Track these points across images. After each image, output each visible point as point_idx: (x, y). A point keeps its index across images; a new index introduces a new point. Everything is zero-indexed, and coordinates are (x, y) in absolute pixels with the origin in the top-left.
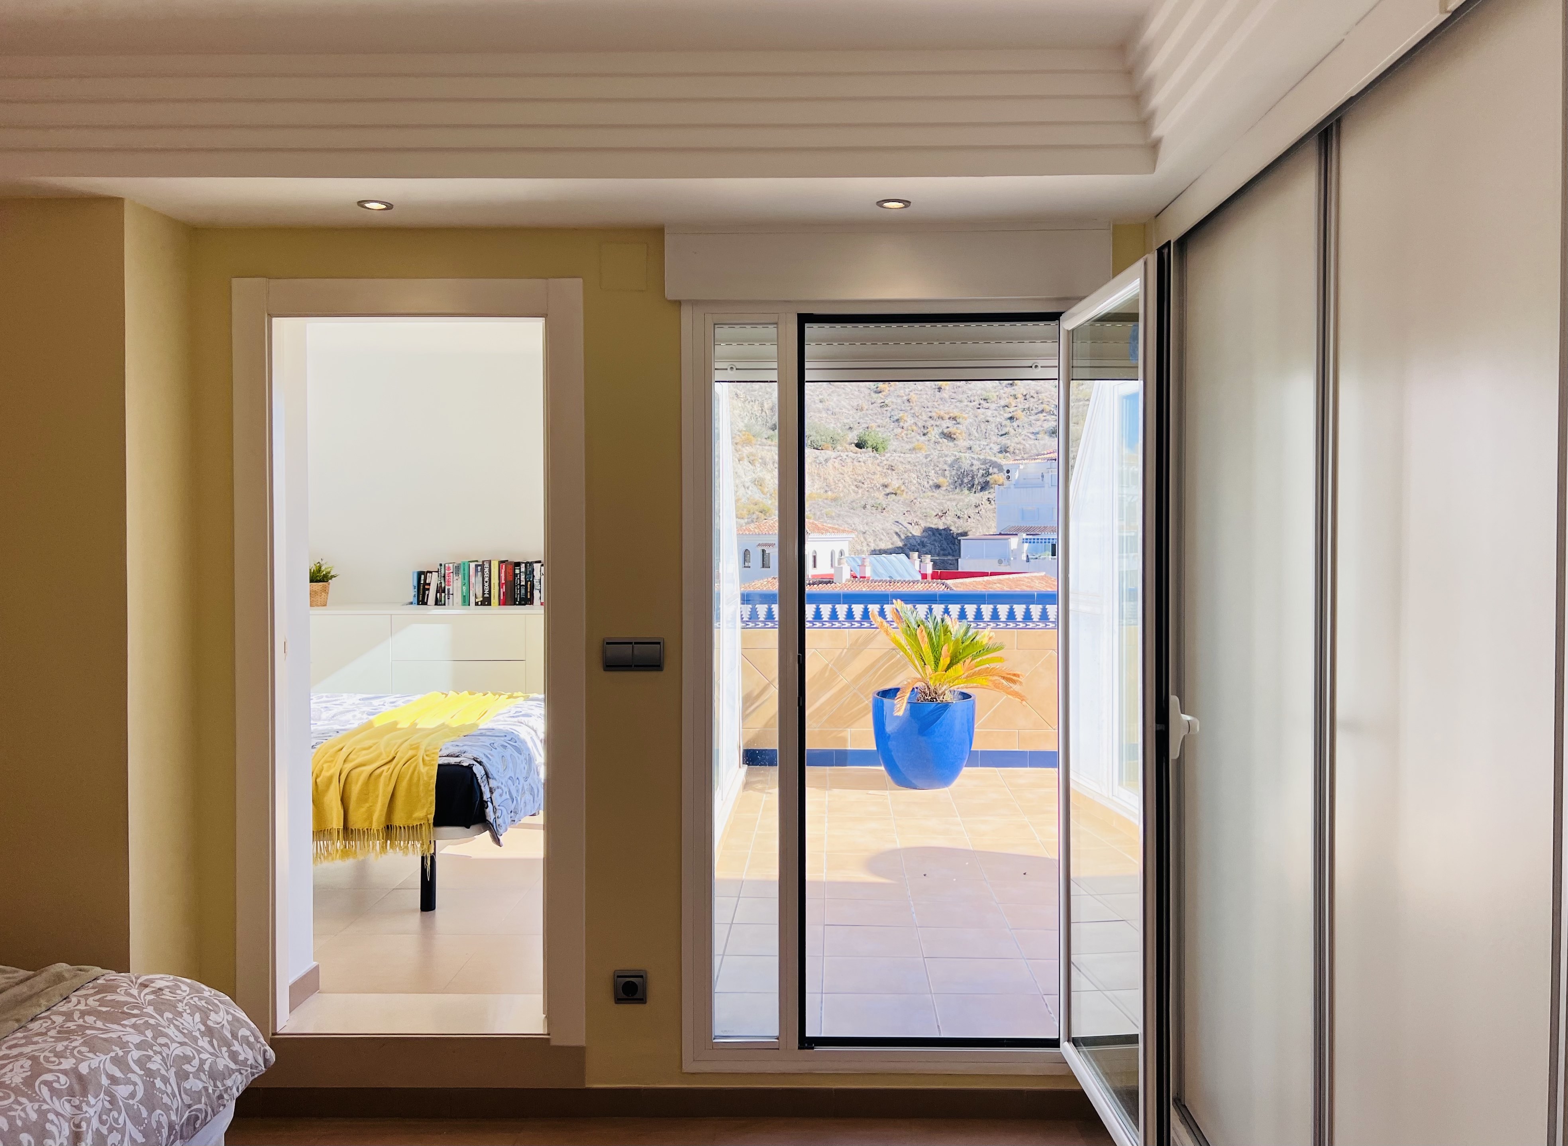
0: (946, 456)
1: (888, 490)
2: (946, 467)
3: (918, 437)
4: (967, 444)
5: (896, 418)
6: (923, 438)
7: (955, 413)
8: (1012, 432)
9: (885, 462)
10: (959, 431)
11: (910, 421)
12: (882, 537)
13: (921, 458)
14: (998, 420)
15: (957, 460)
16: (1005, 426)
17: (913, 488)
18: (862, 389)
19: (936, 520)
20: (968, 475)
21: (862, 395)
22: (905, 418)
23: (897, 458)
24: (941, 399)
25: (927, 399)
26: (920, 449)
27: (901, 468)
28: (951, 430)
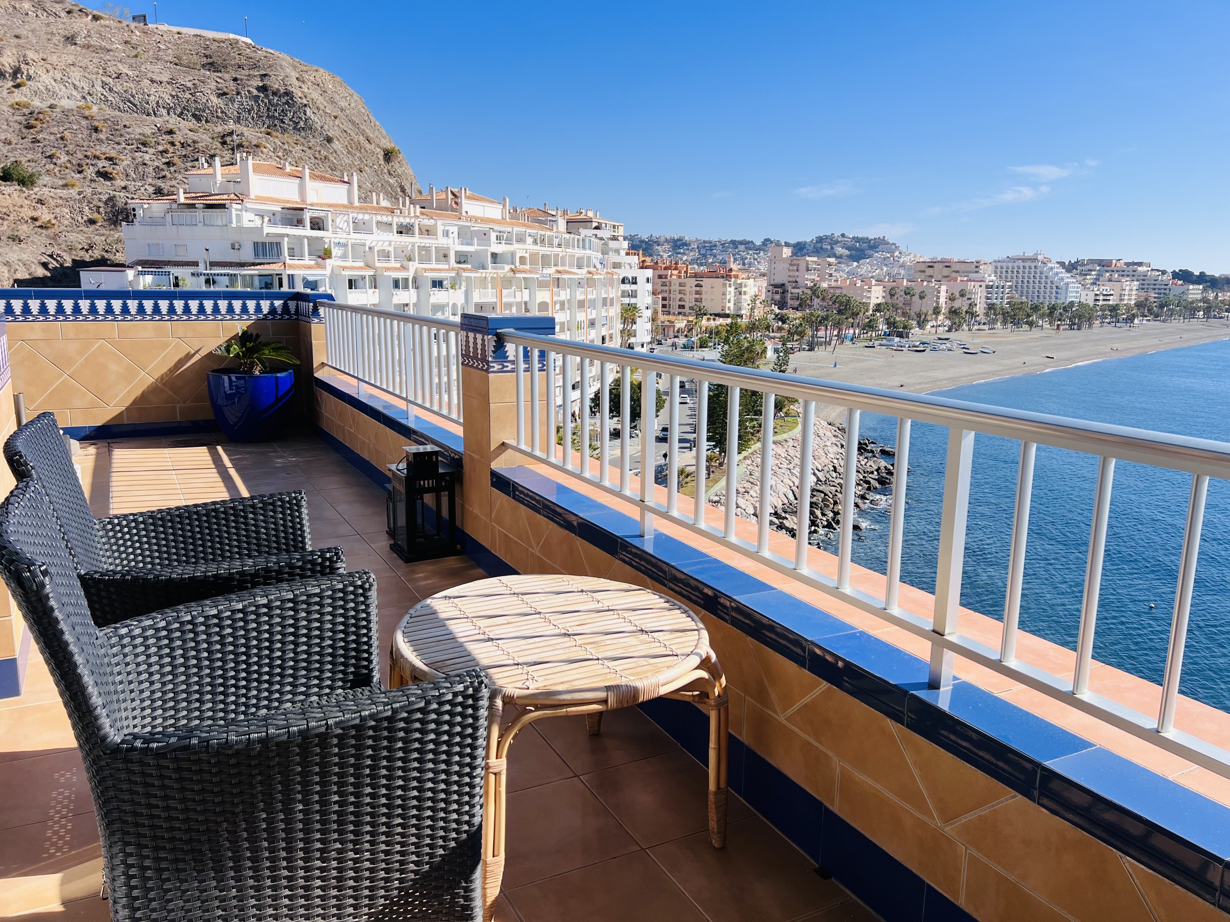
0: (100, 194)
1: (38, 224)
2: (101, 204)
3: (73, 174)
4: (123, 184)
5: (48, 154)
6: (78, 175)
7: (113, 154)
8: (169, 175)
9: (34, 196)
10: (115, 172)
11: (63, 158)
12: (18, 267)
13: (74, 194)
14: (156, 164)
15: (111, 199)
16: (163, 170)
17: (66, 222)
18: (11, 124)
19: (82, 253)
20: (122, 212)
21: (11, 130)
22: (58, 155)
23: (47, 193)
24: (98, 140)
25: (82, 139)
26: (73, 186)
27: (52, 203)
28: (109, 170)
